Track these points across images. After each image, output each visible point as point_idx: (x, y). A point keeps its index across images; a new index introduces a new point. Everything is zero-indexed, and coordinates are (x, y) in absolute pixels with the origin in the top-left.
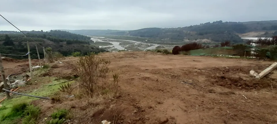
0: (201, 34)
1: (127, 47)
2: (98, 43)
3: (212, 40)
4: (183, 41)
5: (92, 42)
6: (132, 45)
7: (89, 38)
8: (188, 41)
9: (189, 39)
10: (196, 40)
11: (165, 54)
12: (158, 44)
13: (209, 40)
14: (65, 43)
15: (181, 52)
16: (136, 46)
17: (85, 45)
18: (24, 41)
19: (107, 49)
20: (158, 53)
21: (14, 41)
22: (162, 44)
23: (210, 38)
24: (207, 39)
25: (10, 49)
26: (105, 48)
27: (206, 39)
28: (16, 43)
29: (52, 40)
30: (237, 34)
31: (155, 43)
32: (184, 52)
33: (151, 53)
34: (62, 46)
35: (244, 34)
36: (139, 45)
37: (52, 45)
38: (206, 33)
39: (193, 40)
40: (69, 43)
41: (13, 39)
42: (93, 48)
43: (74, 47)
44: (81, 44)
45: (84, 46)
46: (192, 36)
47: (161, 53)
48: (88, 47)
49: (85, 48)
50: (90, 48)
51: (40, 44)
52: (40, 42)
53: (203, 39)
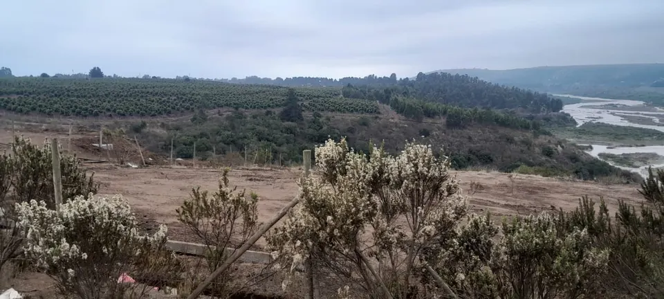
2: (596, 131)
5: (567, 121)
7: (558, 104)
17: (518, 136)
18: (328, 109)
19: (630, 165)
21: (305, 106)
26: (625, 159)
28: (308, 115)
37: (396, 125)
41: (306, 103)
43: (470, 138)
44: (502, 131)
45: (510, 140)
48: (527, 143)
49: (513, 146)
50: (537, 149)
51: (364, 123)
52: (365, 115)
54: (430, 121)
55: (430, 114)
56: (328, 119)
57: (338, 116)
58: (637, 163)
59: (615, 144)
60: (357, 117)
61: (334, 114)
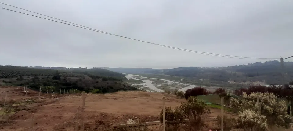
0: (250, 76)
1: (160, 86)
2: (131, 81)
4: (226, 83)
5: (126, 79)
6: (165, 84)
7: (124, 75)
8: (235, 83)
9: (235, 81)
10: (245, 82)
11: (179, 97)
12: (196, 84)
13: (263, 83)
14: (101, 79)
16: (169, 85)
17: (118, 82)
18: (69, 76)
19: (138, 88)
21: (61, 76)
23: (264, 81)
25: (56, 82)
26: (138, 86)
27: (258, 82)
28: (62, 78)
29: (90, 76)
31: (192, 84)
34: (97, 82)
36: (173, 85)
37: (89, 80)
38: (258, 75)
39: (241, 82)
40: (104, 79)
41: (61, 74)
42: (124, 86)
45: (116, 83)
46: (238, 77)
48: (120, 84)
49: (117, 85)
50: (122, 85)
51: (80, 80)
52: (80, 78)
53: (254, 82)
54: (98, 79)
55: (98, 77)
56: (69, 79)
57: (72, 78)
59: (135, 83)
60: (79, 78)
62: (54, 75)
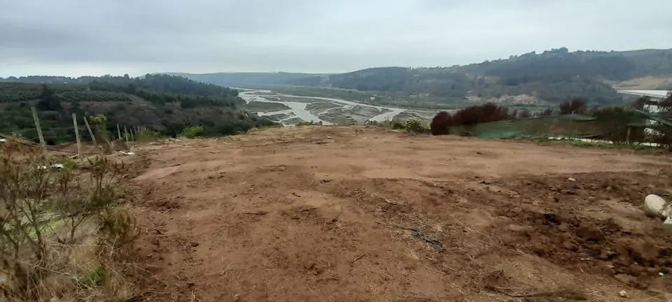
0: (512, 83)
1: (326, 114)
2: (255, 105)
3: (541, 97)
4: (464, 101)
5: (242, 101)
6: (337, 110)
7: (235, 93)
8: (479, 99)
9: (479, 96)
10: (498, 96)
11: (412, 132)
12: (401, 106)
13: (532, 98)
14: (178, 104)
15: (453, 129)
16: (345, 112)
17: (225, 110)
18: (84, 99)
19: (276, 120)
20: (396, 131)
21: (62, 98)
22: (412, 107)
23: (535, 93)
24: (526, 94)
25: (53, 118)
26: (273, 117)
27: (524, 95)
28: (66, 105)
29: (147, 98)
30: (606, 82)
31: (394, 105)
32: (462, 129)
33: (378, 130)
34: (169, 112)
35: (624, 82)
36: (353, 111)
38: (525, 80)
39: (490, 98)
40: (187, 104)
41: (60, 96)
42: (242, 117)
43: (198, 113)
44: (217, 108)
45: (221, 113)
46: (487, 86)
47: (404, 130)
48: (230, 114)
49: (224, 116)
50: (236, 116)
51: (121, 108)
52: (119, 102)
53: (515, 95)
54: (169, 104)
55: (170, 100)
57: (96, 105)
58: (278, 119)
59: (267, 111)
60: (113, 104)
61: (91, 103)
62: (40, 98)
